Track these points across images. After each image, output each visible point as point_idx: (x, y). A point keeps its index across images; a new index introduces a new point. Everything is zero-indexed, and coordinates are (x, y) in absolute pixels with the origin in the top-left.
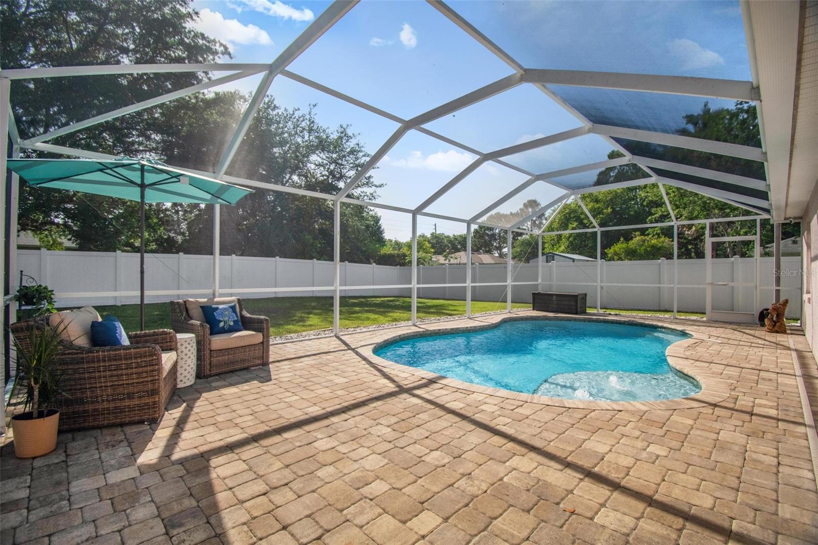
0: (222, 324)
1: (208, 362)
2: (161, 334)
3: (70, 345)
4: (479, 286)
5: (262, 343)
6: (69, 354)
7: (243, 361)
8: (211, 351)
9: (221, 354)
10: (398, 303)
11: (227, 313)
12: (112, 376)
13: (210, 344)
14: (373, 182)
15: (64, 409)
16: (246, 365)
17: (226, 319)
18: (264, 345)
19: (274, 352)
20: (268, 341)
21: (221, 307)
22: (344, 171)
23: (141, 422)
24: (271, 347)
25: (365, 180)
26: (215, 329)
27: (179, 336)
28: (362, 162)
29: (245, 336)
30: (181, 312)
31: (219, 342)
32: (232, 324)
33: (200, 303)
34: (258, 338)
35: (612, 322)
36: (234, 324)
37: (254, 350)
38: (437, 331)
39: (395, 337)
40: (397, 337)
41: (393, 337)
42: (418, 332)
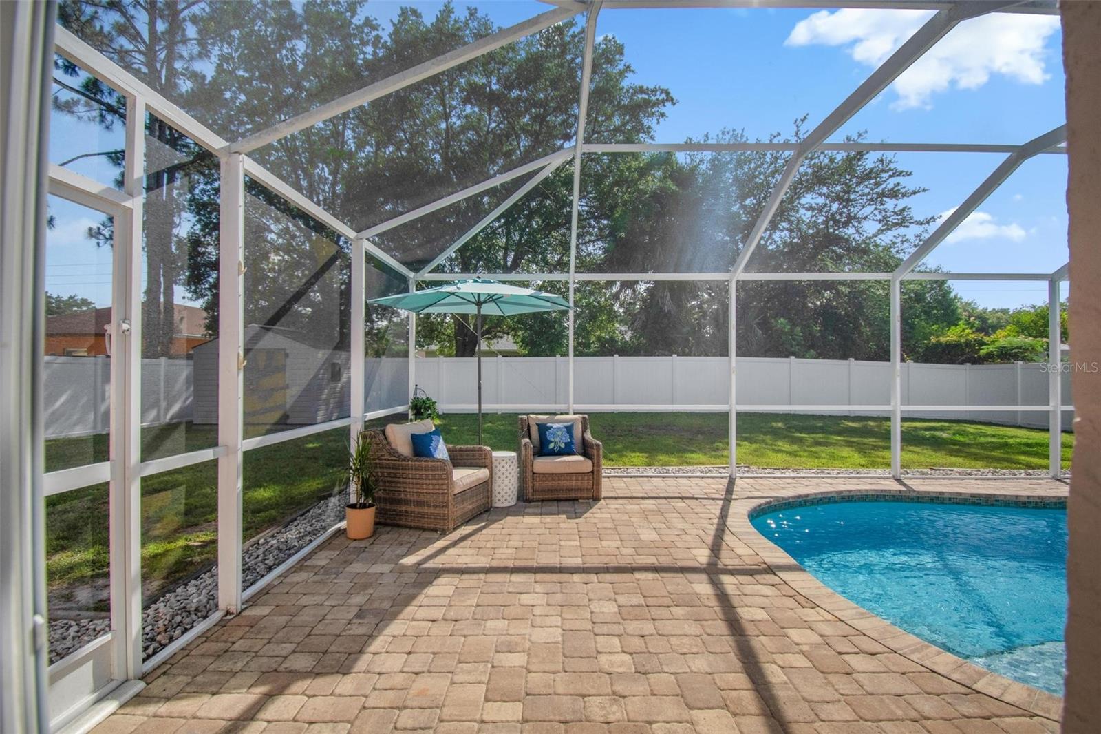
0: (551, 446)
1: (530, 485)
2: (472, 451)
3: (394, 453)
5: (592, 472)
6: (392, 460)
7: (569, 490)
8: (534, 473)
9: (544, 479)
10: (945, 435)
11: (560, 433)
12: (417, 484)
13: (532, 466)
14: (911, 218)
15: (382, 505)
16: (573, 495)
17: (557, 440)
18: (595, 474)
19: (607, 487)
20: (599, 472)
21: (555, 426)
22: (854, 210)
23: (435, 530)
24: (603, 479)
25: (895, 217)
26: (543, 449)
27: (495, 454)
28: (890, 187)
29: (576, 461)
30: (522, 428)
31: (543, 464)
32: (563, 446)
33: (539, 420)
34: (588, 466)
36: (566, 446)
37: (582, 479)
38: (934, 495)
39: (828, 493)
40: (833, 495)
41: (822, 493)
42: (885, 491)
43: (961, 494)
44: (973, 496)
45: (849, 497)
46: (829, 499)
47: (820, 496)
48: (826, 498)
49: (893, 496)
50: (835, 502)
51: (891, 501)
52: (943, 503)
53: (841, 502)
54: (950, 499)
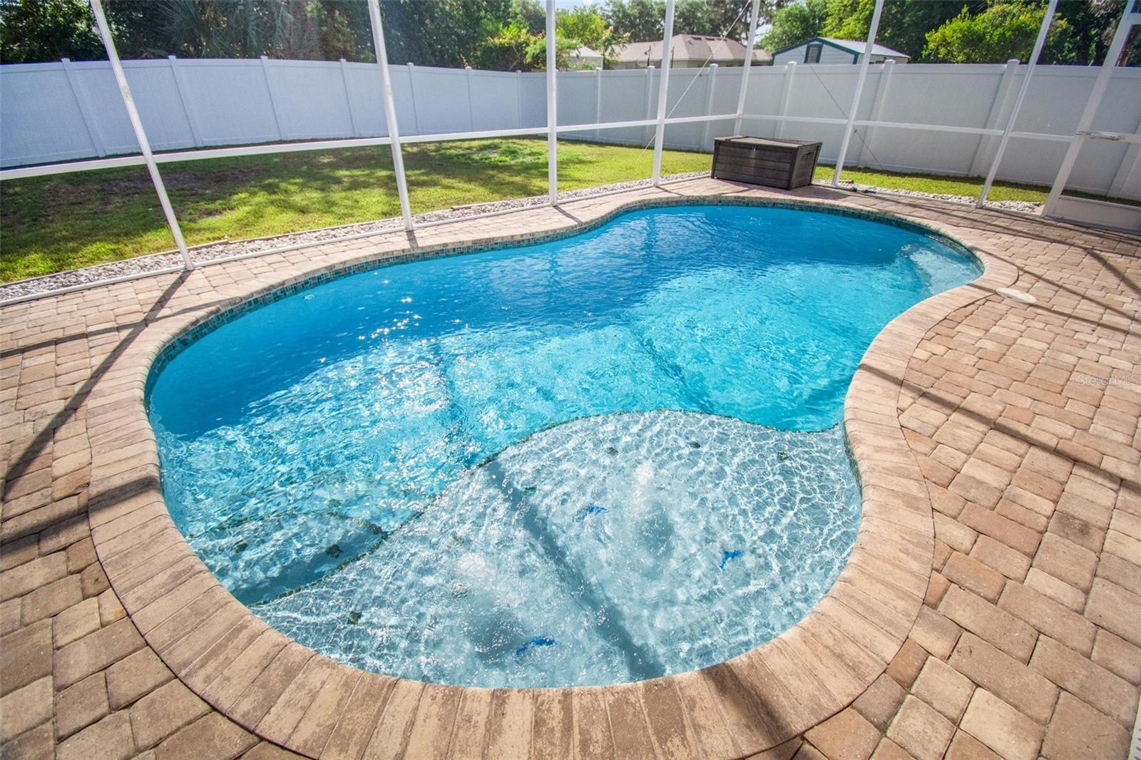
4: (712, 122)
35: (847, 213)
38: (438, 248)
39: (314, 272)
40: (323, 272)
41: (305, 274)
42: (387, 253)
43: (463, 243)
44: (474, 242)
45: (345, 269)
46: (319, 278)
47: (303, 279)
48: (314, 278)
49: (397, 257)
50: (328, 281)
51: (396, 264)
52: (448, 256)
53: (335, 279)
54: (454, 250)
